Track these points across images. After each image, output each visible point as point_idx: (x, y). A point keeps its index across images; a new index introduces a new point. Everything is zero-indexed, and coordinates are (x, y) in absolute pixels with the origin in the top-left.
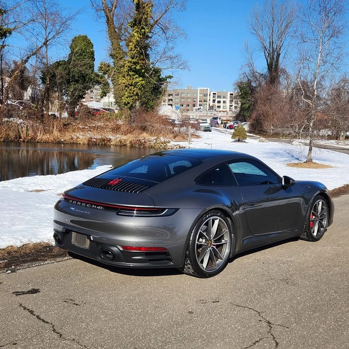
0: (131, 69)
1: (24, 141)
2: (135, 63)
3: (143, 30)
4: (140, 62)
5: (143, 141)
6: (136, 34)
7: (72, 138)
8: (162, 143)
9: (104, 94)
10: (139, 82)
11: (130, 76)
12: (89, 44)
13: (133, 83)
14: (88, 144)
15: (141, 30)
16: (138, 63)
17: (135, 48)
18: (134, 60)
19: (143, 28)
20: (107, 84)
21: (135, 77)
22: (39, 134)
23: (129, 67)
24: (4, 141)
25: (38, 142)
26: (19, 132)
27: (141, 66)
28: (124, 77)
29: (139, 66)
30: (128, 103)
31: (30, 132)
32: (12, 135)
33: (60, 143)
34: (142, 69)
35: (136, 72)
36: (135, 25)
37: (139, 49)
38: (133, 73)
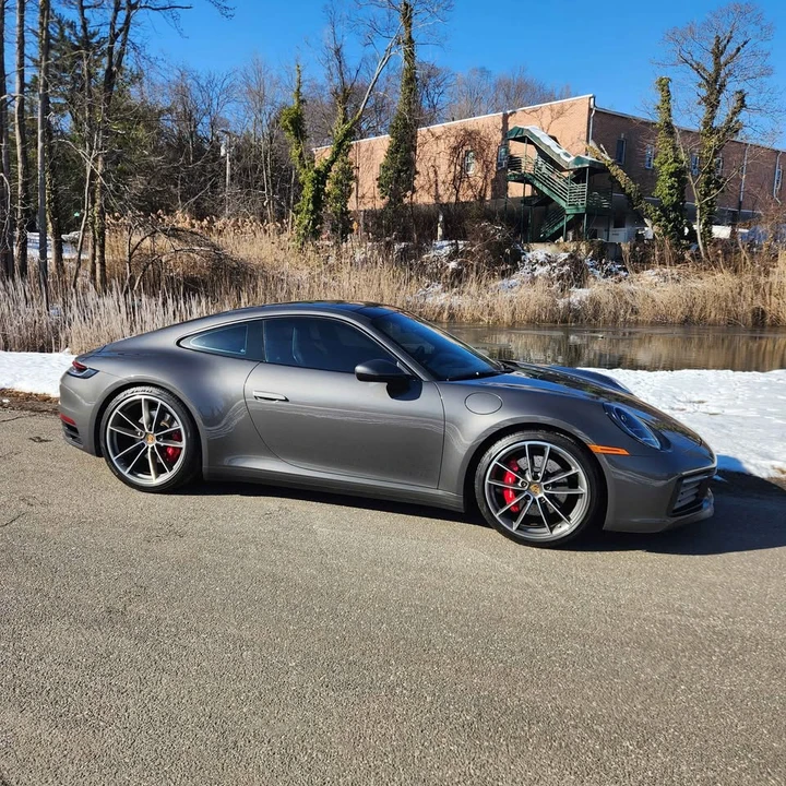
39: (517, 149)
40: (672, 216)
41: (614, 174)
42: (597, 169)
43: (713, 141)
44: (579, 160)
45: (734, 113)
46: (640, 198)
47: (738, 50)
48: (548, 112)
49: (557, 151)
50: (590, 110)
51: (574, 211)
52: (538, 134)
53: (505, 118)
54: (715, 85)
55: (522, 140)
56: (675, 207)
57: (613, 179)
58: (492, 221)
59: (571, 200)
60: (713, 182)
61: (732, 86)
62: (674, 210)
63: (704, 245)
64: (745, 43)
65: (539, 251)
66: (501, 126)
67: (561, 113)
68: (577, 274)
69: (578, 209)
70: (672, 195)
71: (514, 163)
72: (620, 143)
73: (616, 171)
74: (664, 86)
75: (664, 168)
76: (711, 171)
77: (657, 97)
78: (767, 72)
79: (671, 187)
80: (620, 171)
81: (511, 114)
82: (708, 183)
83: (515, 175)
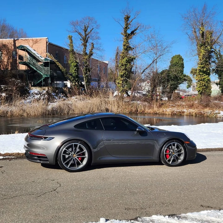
0: (201, 71)
1: (139, 113)
2: (203, 67)
3: (206, 48)
4: (206, 66)
5: (203, 113)
6: (202, 51)
7: (163, 111)
8: (214, 114)
9: (189, 86)
10: (206, 78)
11: (201, 75)
12: (181, 59)
13: (202, 79)
14: (171, 114)
15: (205, 48)
16: (205, 67)
17: (203, 58)
18: (202, 66)
19: (206, 47)
20: (190, 81)
21: (203, 75)
22: (146, 109)
23: (199, 70)
24: (130, 113)
25: (145, 113)
26: (137, 108)
27: (206, 69)
28: (197, 76)
29: (205, 69)
30: (200, 91)
31: (142, 108)
32: (134, 110)
33: (156, 114)
34: (208, 70)
35: (204, 72)
36: (202, 45)
37: (205, 59)
38: (202, 73)
39: (21, 53)
40: (76, 79)
41: (58, 65)
42: (52, 63)
43: (87, 57)
44: (46, 59)
45: (92, 49)
46: (67, 73)
47: (91, 31)
48: (31, 41)
49: (38, 55)
50: (47, 43)
51: (46, 76)
52: (30, 48)
53: (14, 41)
54: (85, 40)
55: (24, 50)
56: (77, 77)
57: (57, 66)
58: (16, 78)
59: (45, 73)
60: (88, 70)
61: (90, 41)
62: (77, 78)
63: (87, 89)
64: (93, 29)
65: (35, 90)
66: (13, 44)
67: (36, 42)
68: (50, 98)
69: (47, 76)
70: (76, 73)
71: (21, 58)
72: (57, 54)
73: (58, 64)
74: (71, 38)
75: (72, 64)
76: (87, 66)
77: (69, 41)
78: (98, 38)
79: (75, 70)
80: (59, 64)
81: (17, 40)
82: (86, 70)
83: (22, 62)
